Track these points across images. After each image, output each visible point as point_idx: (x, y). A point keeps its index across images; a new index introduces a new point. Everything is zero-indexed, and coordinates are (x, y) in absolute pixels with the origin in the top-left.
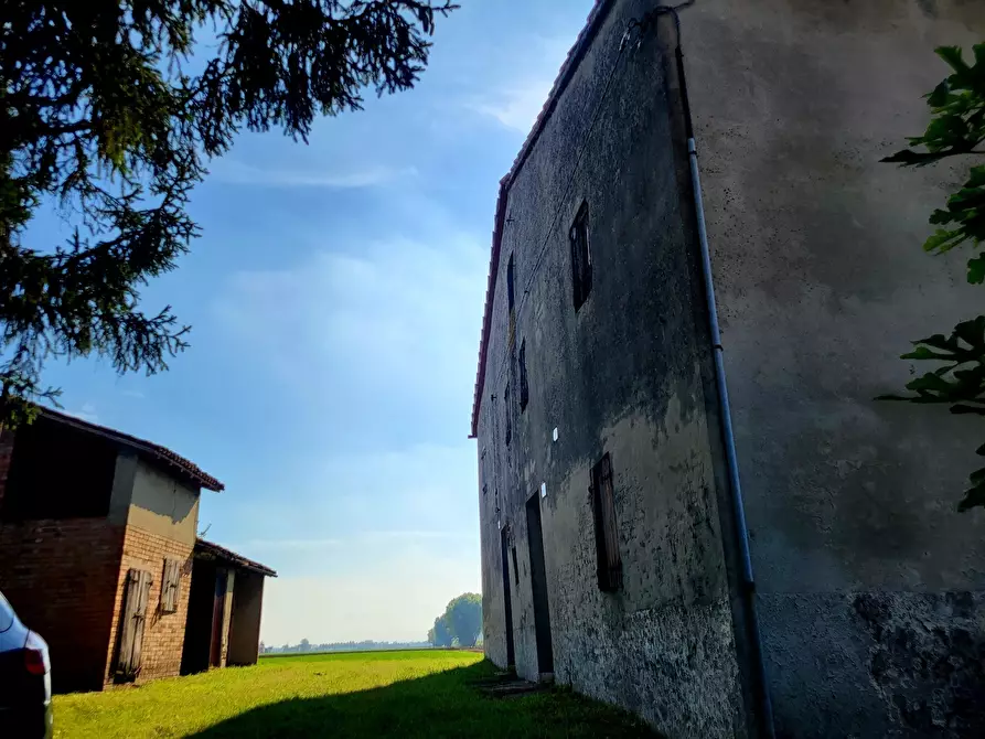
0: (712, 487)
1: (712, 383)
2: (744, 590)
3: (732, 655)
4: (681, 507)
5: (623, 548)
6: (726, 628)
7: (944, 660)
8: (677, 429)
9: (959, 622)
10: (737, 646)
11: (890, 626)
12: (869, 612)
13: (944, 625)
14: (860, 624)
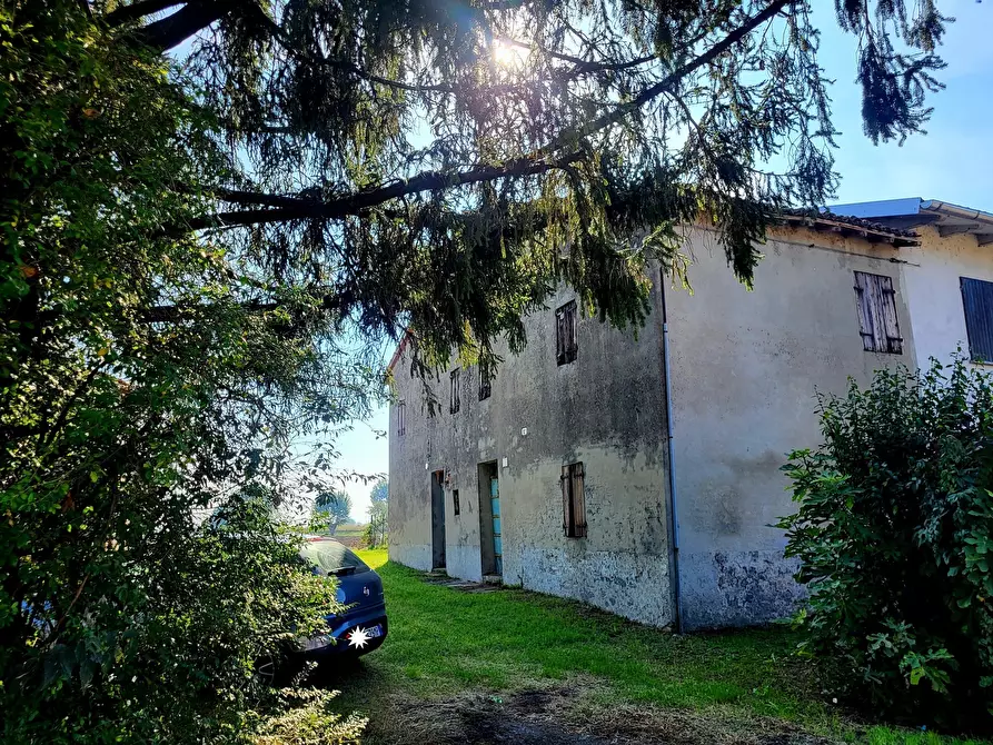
0: (663, 504)
1: (668, 455)
2: (675, 551)
3: (667, 579)
4: (641, 508)
5: (589, 516)
6: (665, 567)
7: (745, 579)
8: (642, 469)
9: (753, 564)
10: (669, 575)
11: (727, 565)
12: (719, 559)
13: (746, 565)
14: (717, 565)
